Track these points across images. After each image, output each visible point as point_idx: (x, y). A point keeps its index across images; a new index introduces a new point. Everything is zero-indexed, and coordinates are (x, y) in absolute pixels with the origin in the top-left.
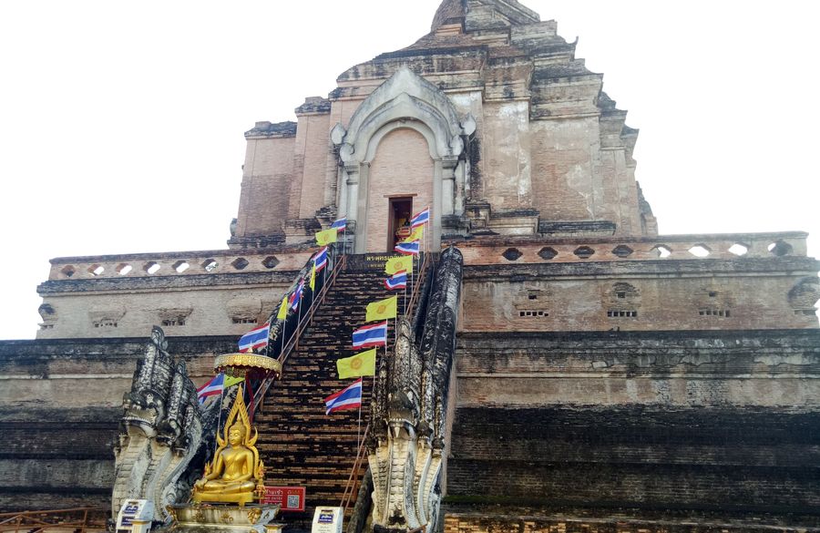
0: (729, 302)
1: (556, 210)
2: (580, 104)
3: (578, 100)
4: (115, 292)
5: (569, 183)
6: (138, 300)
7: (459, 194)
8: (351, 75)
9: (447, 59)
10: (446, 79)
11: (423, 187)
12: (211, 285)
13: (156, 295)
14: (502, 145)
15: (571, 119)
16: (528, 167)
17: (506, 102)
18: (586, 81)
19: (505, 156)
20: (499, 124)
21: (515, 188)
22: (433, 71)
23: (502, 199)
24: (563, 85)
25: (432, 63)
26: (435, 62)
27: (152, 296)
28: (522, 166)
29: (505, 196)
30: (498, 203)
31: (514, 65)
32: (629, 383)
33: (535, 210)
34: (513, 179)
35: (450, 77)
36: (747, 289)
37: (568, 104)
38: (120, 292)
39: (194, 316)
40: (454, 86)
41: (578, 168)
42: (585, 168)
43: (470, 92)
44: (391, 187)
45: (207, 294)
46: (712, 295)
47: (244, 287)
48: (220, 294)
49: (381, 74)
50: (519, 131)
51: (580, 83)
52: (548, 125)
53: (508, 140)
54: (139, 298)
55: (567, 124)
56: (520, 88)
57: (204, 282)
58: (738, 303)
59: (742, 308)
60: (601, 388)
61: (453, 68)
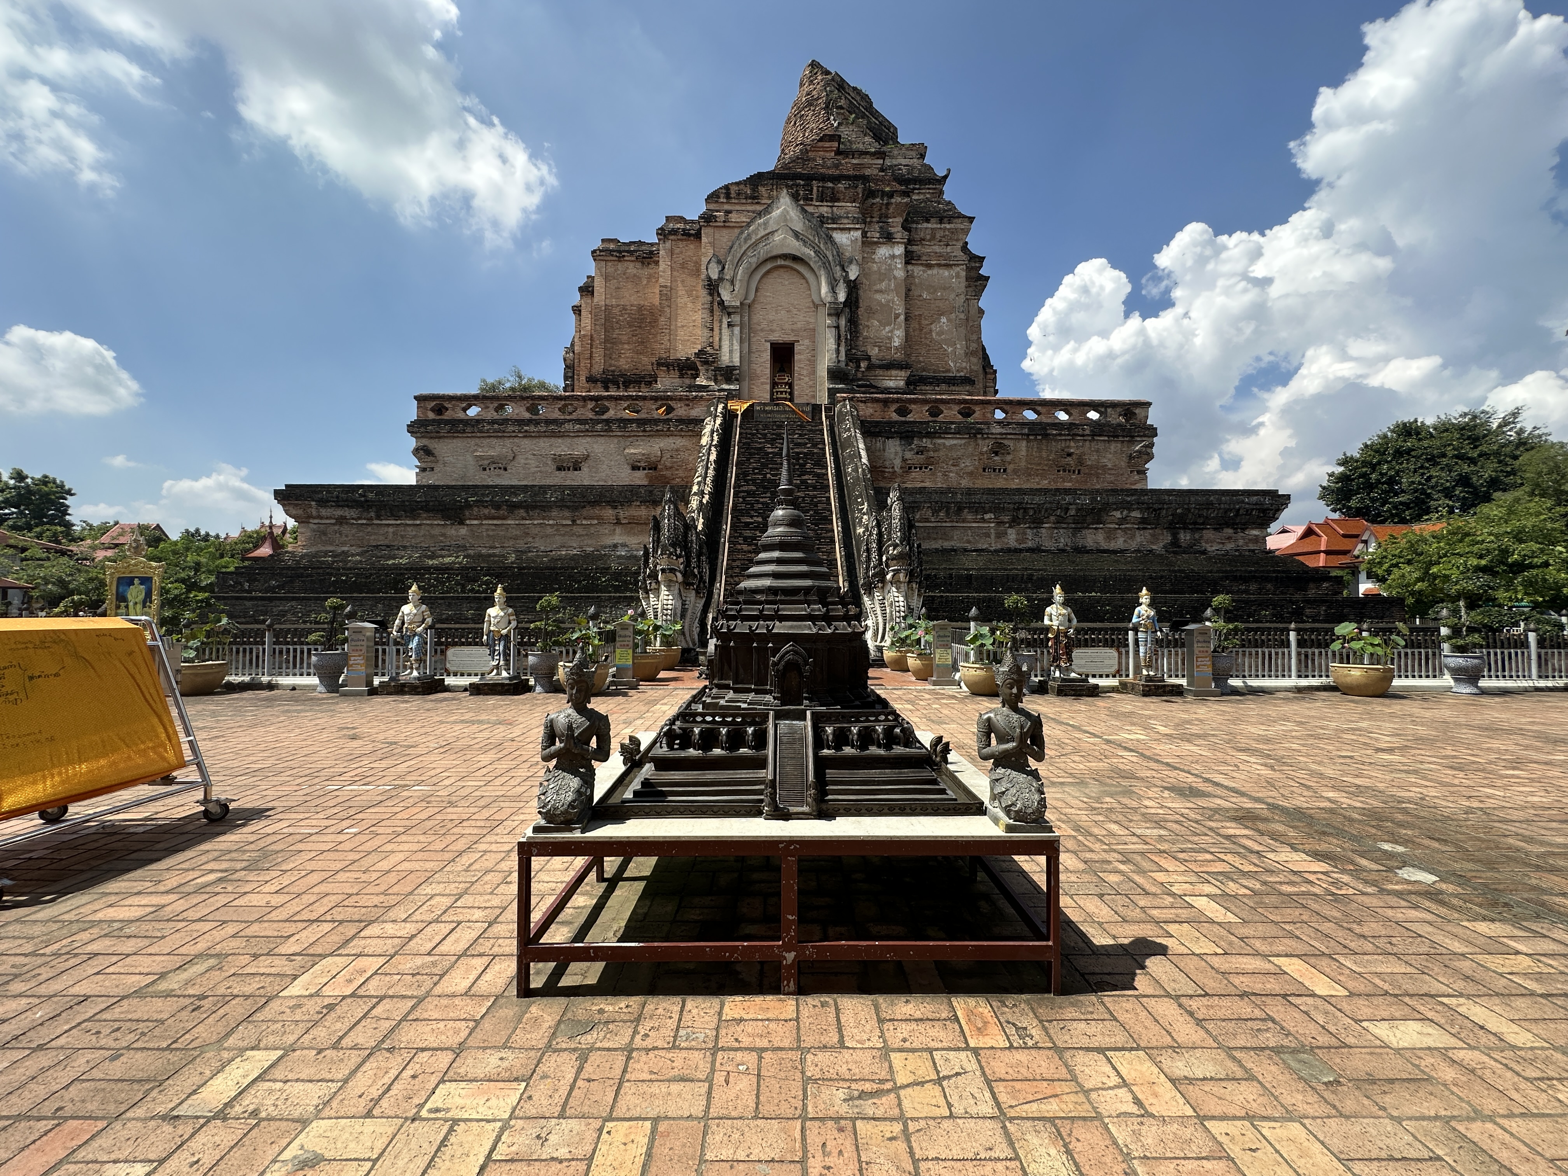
0: (1081, 462)
1: (920, 362)
2: (949, 249)
3: (947, 245)
4: (499, 434)
5: (934, 334)
6: (526, 443)
7: (843, 344)
8: (722, 196)
9: (828, 188)
10: (825, 210)
11: (805, 334)
12: (606, 431)
14: (877, 291)
15: (939, 265)
16: (902, 317)
17: (883, 243)
18: (958, 225)
19: (879, 303)
20: (875, 267)
21: (890, 339)
22: (812, 199)
23: (877, 349)
24: (935, 226)
25: (811, 191)
26: (815, 189)
27: (542, 440)
28: (897, 316)
29: (880, 347)
30: (874, 352)
31: (893, 201)
32: (1010, 531)
33: (907, 364)
34: (887, 329)
35: (829, 209)
36: (1098, 451)
37: (937, 249)
38: (506, 434)
39: (590, 462)
40: (834, 220)
41: (944, 320)
42: (949, 320)
43: (850, 229)
44: (772, 331)
45: (601, 440)
46: (1069, 455)
47: (641, 433)
48: (616, 440)
49: (755, 198)
50: (895, 277)
51: (952, 226)
52: (917, 270)
53: (883, 285)
54: (526, 441)
55: (935, 271)
56: (897, 229)
57: (599, 427)
58: (1089, 463)
59: (1091, 467)
60: (988, 535)
61: (834, 199)
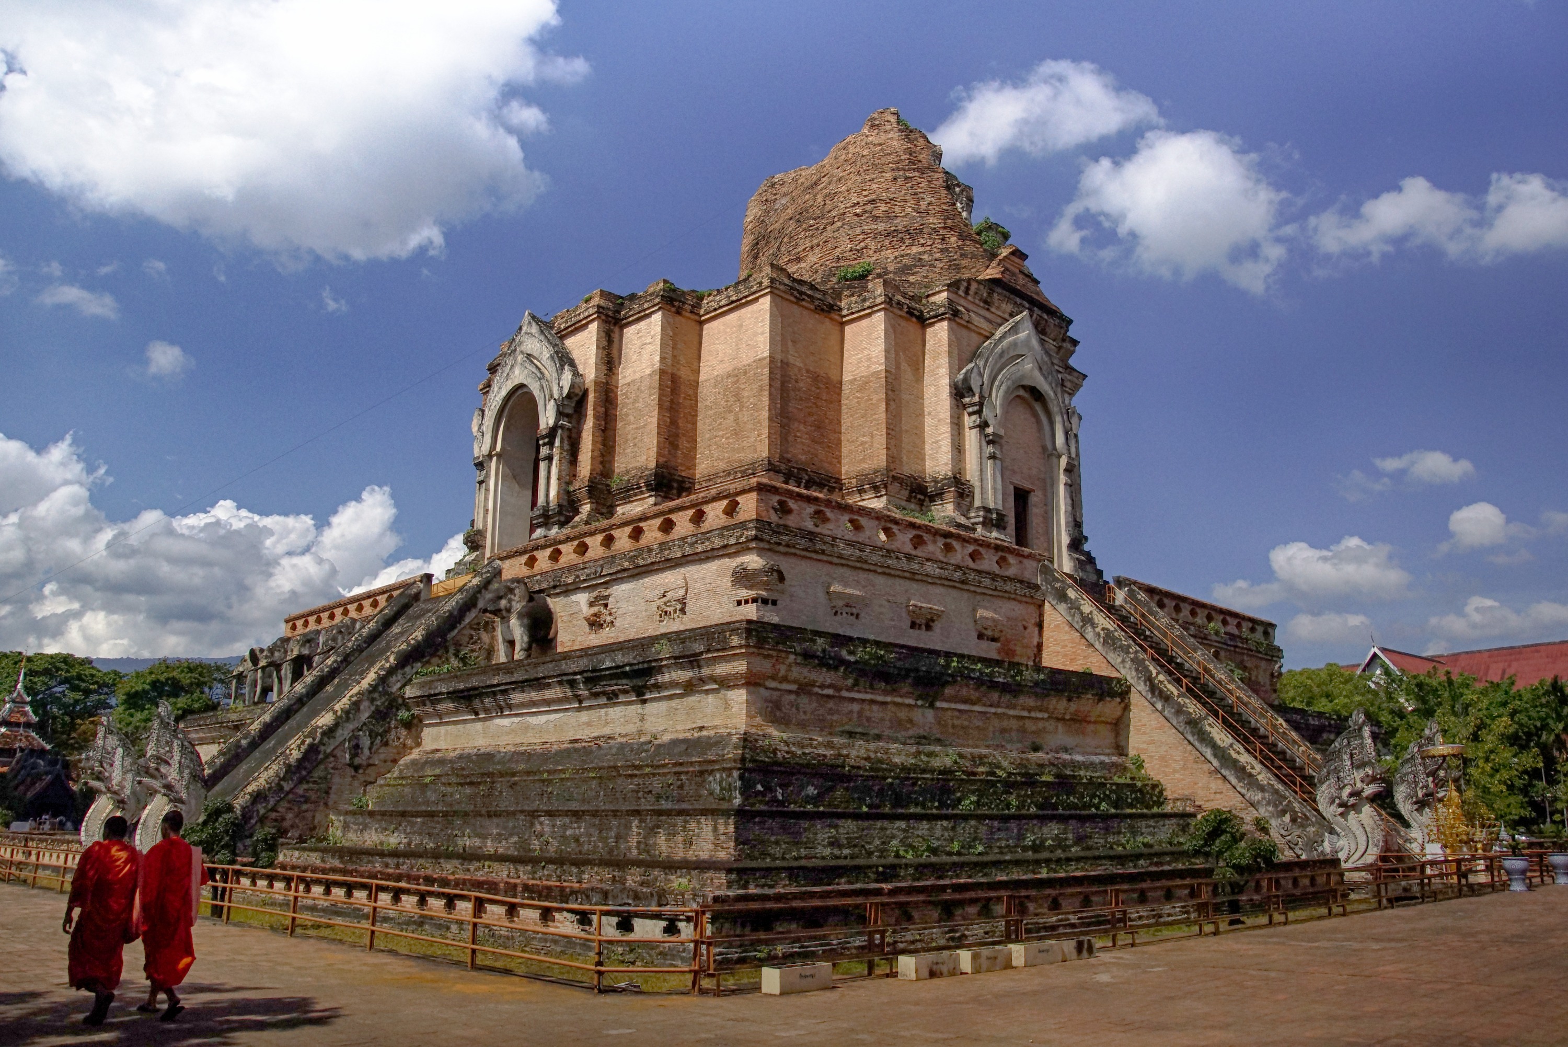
4: (858, 565)
11: (1038, 483)
13: (901, 581)
38: (865, 566)
44: (1015, 472)
45: (954, 593)
47: (991, 592)
49: (989, 304)
54: (881, 580)
